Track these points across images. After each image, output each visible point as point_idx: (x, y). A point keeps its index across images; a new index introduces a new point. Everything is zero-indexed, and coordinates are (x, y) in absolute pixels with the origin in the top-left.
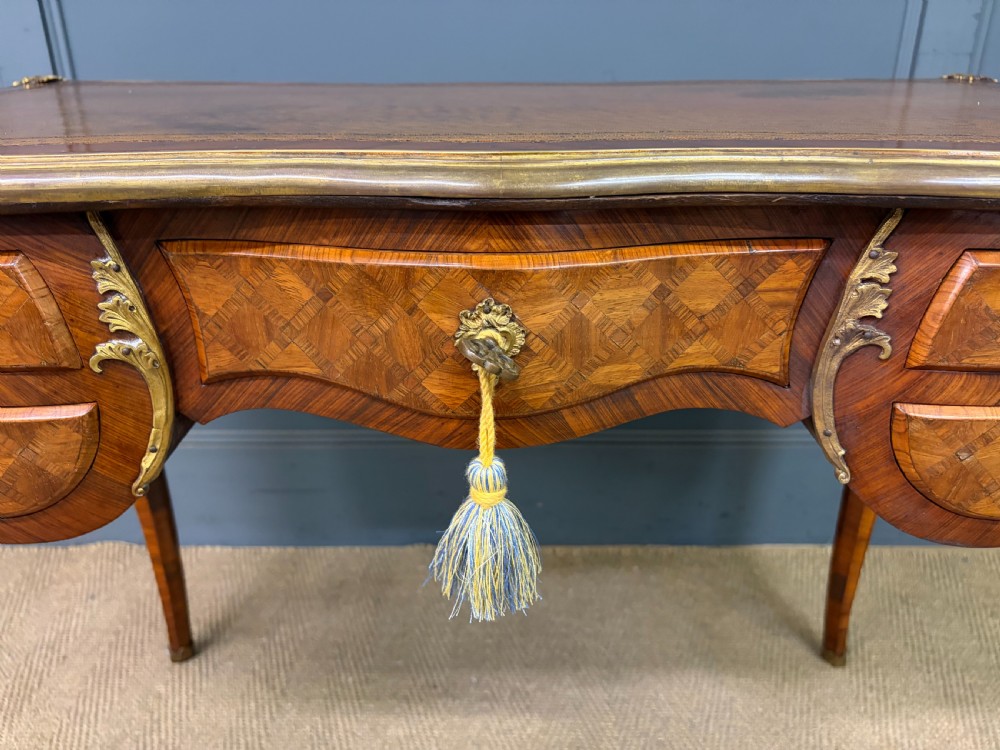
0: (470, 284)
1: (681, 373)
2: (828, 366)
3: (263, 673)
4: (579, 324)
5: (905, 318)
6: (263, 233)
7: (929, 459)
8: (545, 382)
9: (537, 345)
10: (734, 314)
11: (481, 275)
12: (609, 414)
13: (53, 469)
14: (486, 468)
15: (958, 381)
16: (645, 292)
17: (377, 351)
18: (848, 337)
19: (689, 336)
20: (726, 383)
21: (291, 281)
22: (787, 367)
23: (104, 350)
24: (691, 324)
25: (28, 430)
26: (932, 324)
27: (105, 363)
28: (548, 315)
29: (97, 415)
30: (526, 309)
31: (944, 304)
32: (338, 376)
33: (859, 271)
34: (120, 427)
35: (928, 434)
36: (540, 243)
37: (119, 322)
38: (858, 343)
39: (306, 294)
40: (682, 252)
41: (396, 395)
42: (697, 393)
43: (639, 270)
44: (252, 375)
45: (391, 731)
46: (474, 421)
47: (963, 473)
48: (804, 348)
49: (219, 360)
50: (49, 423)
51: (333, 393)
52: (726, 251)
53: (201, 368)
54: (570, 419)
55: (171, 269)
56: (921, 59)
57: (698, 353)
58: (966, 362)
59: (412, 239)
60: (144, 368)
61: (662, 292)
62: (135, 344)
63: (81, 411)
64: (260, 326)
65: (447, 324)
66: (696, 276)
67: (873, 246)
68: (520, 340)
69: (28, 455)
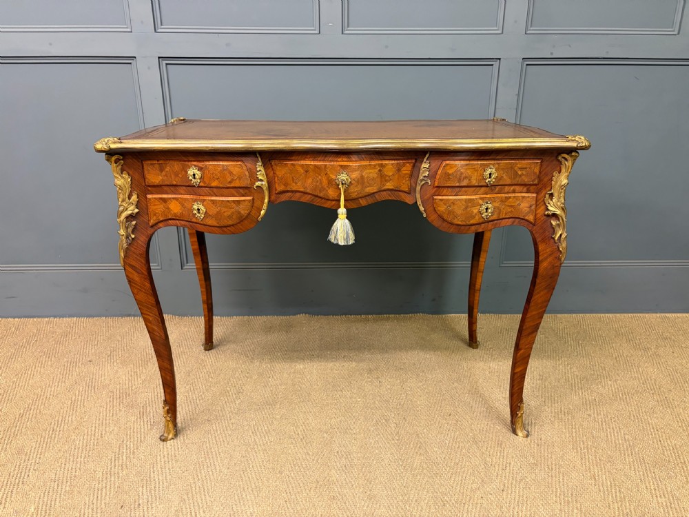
0: (339, 168)
1: (385, 190)
2: (418, 188)
3: (243, 353)
4: (362, 177)
5: (432, 176)
6: (293, 158)
7: (442, 208)
8: (355, 191)
9: (353, 182)
10: (396, 176)
11: (341, 166)
12: (370, 201)
13: (242, 212)
14: (342, 211)
15: (445, 190)
16: (377, 170)
17: (318, 184)
18: (422, 180)
19: (387, 181)
20: (396, 193)
21: (300, 169)
22: (410, 190)
23: (258, 184)
24: (387, 178)
25: (239, 202)
26: (438, 177)
27: (257, 187)
28: (355, 175)
29: (253, 199)
30: (351, 173)
31: (439, 172)
32: (308, 191)
33: (423, 165)
34: (257, 203)
35: (441, 203)
36: (354, 159)
37: (260, 177)
38: (424, 182)
39: (302, 171)
40: (384, 162)
41: (321, 195)
42: (390, 196)
43: (375, 166)
44: (288, 192)
46: (339, 201)
47: (450, 213)
48: (414, 185)
49: (280, 188)
50: (244, 200)
51: (306, 196)
52: (393, 162)
53: (276, 189)
54: (361, 201)
55: (272, 166)
57: (389, 185)
58: (446, 185)
59: (326, 159)
60: (265, 188)
61: (380, 171)
62: (263, 183)
63: (250, 198)
64: (291, 179)
65: (334, 177)
66: (387, 167)
67: (425, 160)
68: (349, 180)
69: (238, 208)
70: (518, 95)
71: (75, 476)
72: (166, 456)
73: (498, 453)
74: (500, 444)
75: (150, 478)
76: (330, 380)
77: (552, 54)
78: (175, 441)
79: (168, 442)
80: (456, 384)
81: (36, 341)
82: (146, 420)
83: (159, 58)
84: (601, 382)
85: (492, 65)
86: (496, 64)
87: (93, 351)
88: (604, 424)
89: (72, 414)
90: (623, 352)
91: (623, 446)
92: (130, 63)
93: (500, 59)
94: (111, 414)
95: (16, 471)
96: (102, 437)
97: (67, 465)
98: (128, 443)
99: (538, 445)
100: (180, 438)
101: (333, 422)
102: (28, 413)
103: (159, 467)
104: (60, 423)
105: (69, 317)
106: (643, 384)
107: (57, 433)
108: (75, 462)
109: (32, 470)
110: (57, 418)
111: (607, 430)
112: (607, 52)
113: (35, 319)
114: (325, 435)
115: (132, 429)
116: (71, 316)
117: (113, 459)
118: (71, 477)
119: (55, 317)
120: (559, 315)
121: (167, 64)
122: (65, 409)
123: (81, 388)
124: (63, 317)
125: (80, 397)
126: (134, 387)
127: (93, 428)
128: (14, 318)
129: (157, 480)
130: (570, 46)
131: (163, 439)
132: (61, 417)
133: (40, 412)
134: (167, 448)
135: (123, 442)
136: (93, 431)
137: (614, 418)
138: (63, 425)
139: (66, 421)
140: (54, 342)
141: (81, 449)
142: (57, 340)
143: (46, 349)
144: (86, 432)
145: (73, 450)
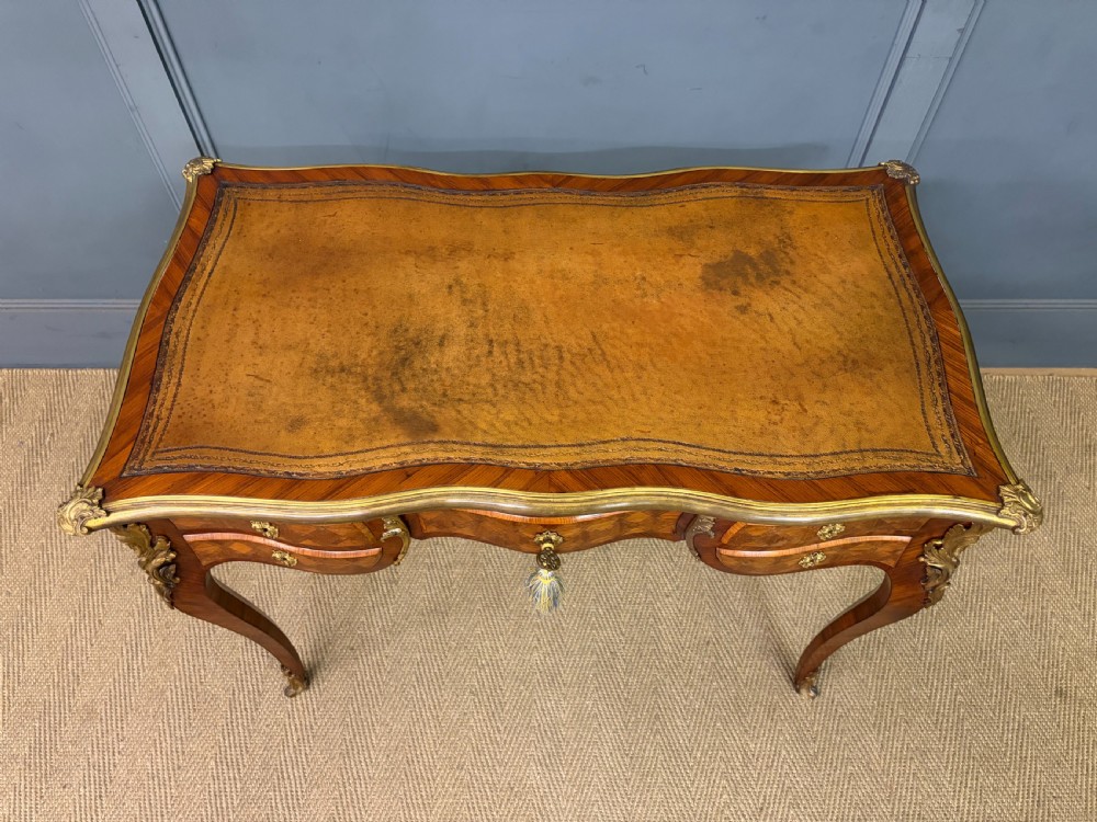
0: (541, 528)
2: (690, 534)
4: (585, 533)
7: (730, 562)
8: (571, 546)
9: (567, 540)
10: (650, 522)
11: (545, 526)
14: (545, 575)
17: (501, 537)
18: (698, 530)
19: (631, 527)
24: (633, 525)
25: (355, 559)
26: (729, 534)
29: (382, 552)
30: (563, 532)
34: (389, 551)
35: (730, 559)
38: (702, 532)
39: (471, 519)
47: (744, 566)
48: (682, 526)
49: (431, 529)
50: (365, 557)
53: (422, 529)
57: (636, 530)
58: (743, 545)
60: (401, 535)
61: (619, 520)
63: (376, 550)
65: (530, 536)
70: (963, 30)
71: (179, 768)
73: (767, 731)
74: (772, 709)
75: (282, 773)
78: (307, 692)
79: (298, 697)
88: (932, 668)
95: (96, 756)
97: (164, 744)
98: (241, 696)
100: (315, 688)
103: (291, 751)
104: (134, 649)
107: (136, 674)
109: (116, 754)
110: (128, 639)
111: (933, 683)
113: (36, 371)
117: (226, 734)
118: (174, 770)
119: (67, 367)
127: (186, 663)
129: (292, 777)
131: (290, 692)
132: (133, 638)
133: (100, 621)
134: (298, 710)
135: (234, 694)
136: (186, 670)
137: (951, 655)
138: (140, 655)
139: (143, 646)
140: (82, 440)
141: (176, 710)
142: (85, 432)
143: (74, 459)
144: (177, 673)
145: (165, 711)
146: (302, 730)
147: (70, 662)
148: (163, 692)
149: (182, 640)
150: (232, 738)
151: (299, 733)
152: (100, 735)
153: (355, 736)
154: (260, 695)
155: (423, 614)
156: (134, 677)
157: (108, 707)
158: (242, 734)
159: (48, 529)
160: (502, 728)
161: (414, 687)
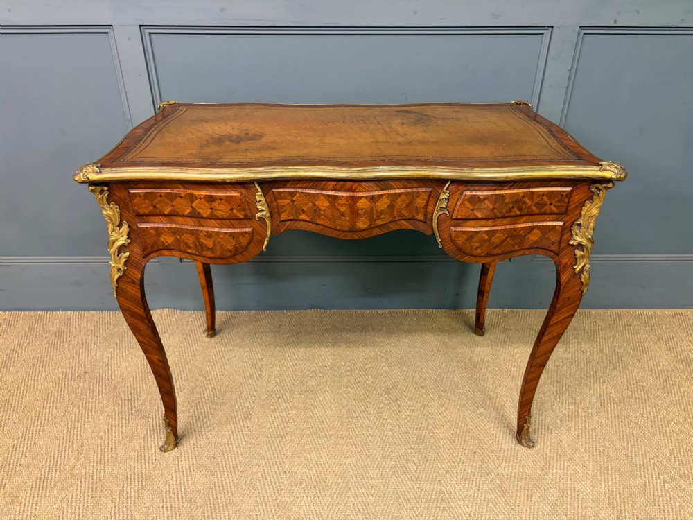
3: (250, 362)
45: (309, 383)
56: (544, 89)
70: (570, 71)
72: (169, 508)
73: (528, 509)
76: (345, 403)
77: (615, 21)
80: (482, 410)
81: (29, 343)
82: (147, 458)
83: (140, 26)
84: (640, 408)
85: (542, 34)
86: (547, 33)
87: (89, 358)
88: (642, 467)
89: (69, 447)
90: (663, 365)
91: (663, 500)
92: (107, 33)
93: (552, 27)
94: (110, 449)
96: (100, 480)
98: (129, 488)
99: (571, 498)
101: (349, 461)
102: (22, 445)
104: (56, 459)
105: (63, 311)
106: (685, 410)
107: (54, 475)
108: (73, 515)
110: (52, 453)
111: (645, 476)
112: (683, 20)
113: (27, 313)
114: (340, 480)
115: (132, 470)
116: (65, 309)
117: (113, 513)
119: (47, 310)
120: (593, 311)
121: (150, 33)
122: (61, 440)
123: (77, 411)
124: (56, 311)
125: (76, 424)
126: (134, 410)
127: (91, 468)
128: (4, 311)
130: (638, 12)
132: (57, 452)
133: (35, 443)
134: (170, 497)
135: (123, 487)
136: (91, 472)
137: (653, 459)
138: (59, 462)
139: (63, 457)
140: (47, 346)
141: (78, 497)
142: (50, 342)
143: (40, 355)
144: (83, 473)
145: (70, 498)
146: (171, 510)
147: (7, 467)
148: (71, 485)
149: (91, 452)
150: (117, 515)
151: (169, 513)
152: (17, 514)
153: (212, 513)
154: (142, 488)
155: (268, 437)
156: (51, 476)
157: (28, 495)
158: (125, 513)
159: (12, 391)
160: (325, 507)
161: (259, 480)
